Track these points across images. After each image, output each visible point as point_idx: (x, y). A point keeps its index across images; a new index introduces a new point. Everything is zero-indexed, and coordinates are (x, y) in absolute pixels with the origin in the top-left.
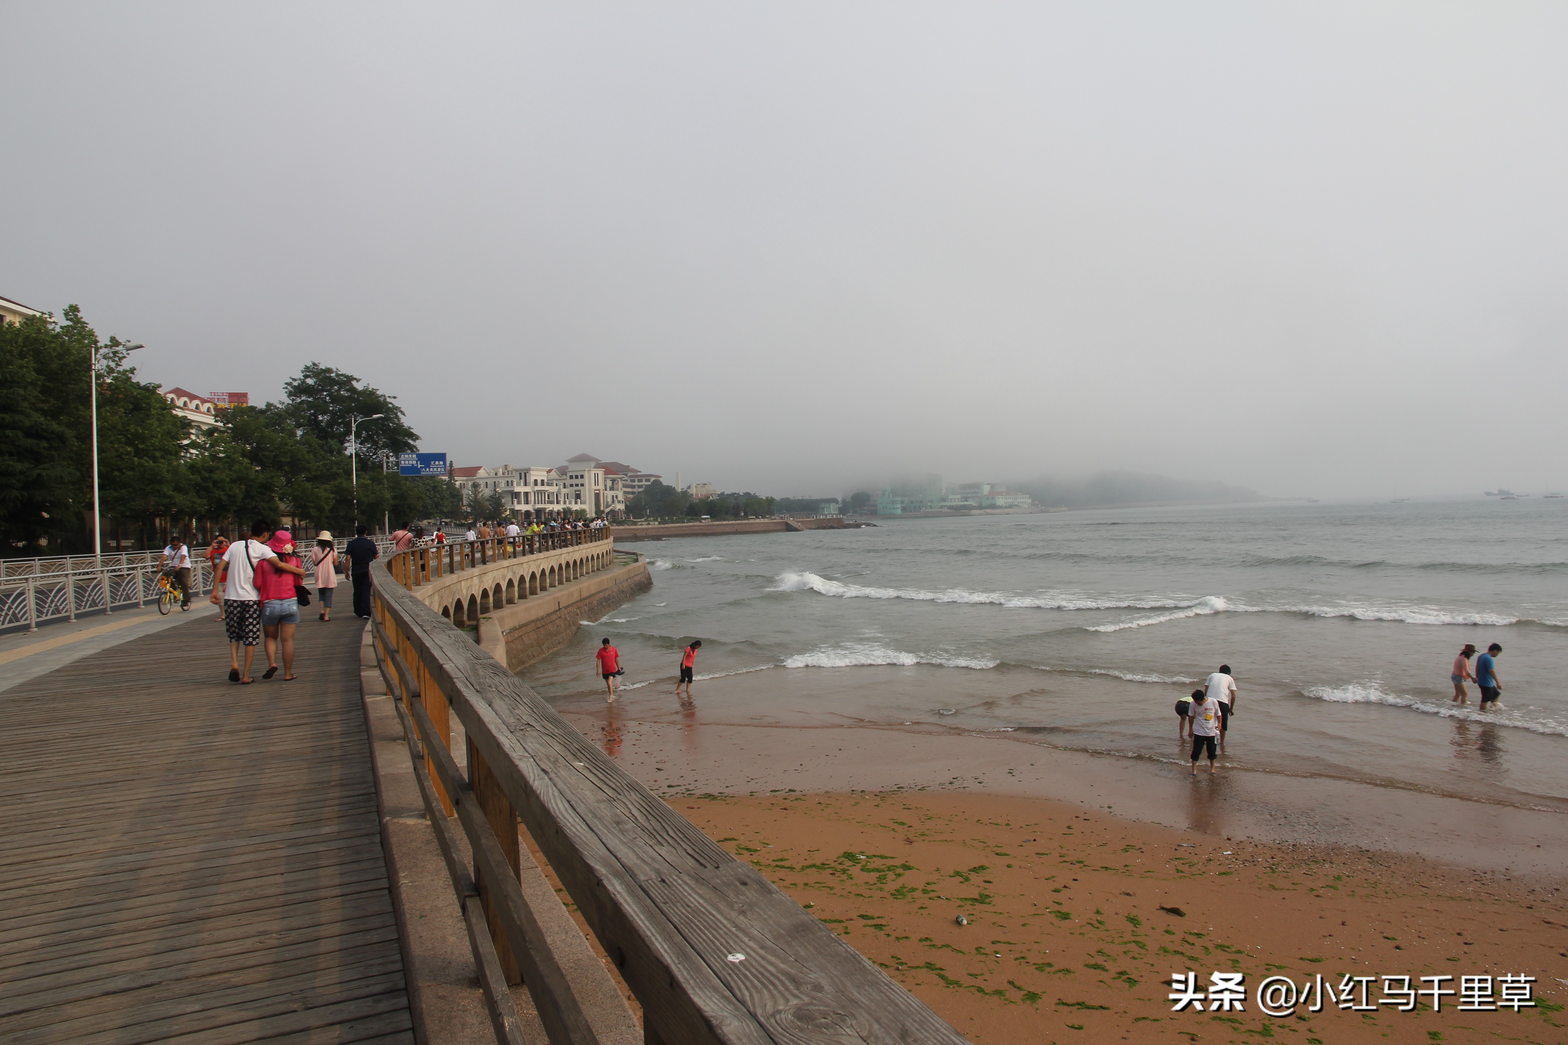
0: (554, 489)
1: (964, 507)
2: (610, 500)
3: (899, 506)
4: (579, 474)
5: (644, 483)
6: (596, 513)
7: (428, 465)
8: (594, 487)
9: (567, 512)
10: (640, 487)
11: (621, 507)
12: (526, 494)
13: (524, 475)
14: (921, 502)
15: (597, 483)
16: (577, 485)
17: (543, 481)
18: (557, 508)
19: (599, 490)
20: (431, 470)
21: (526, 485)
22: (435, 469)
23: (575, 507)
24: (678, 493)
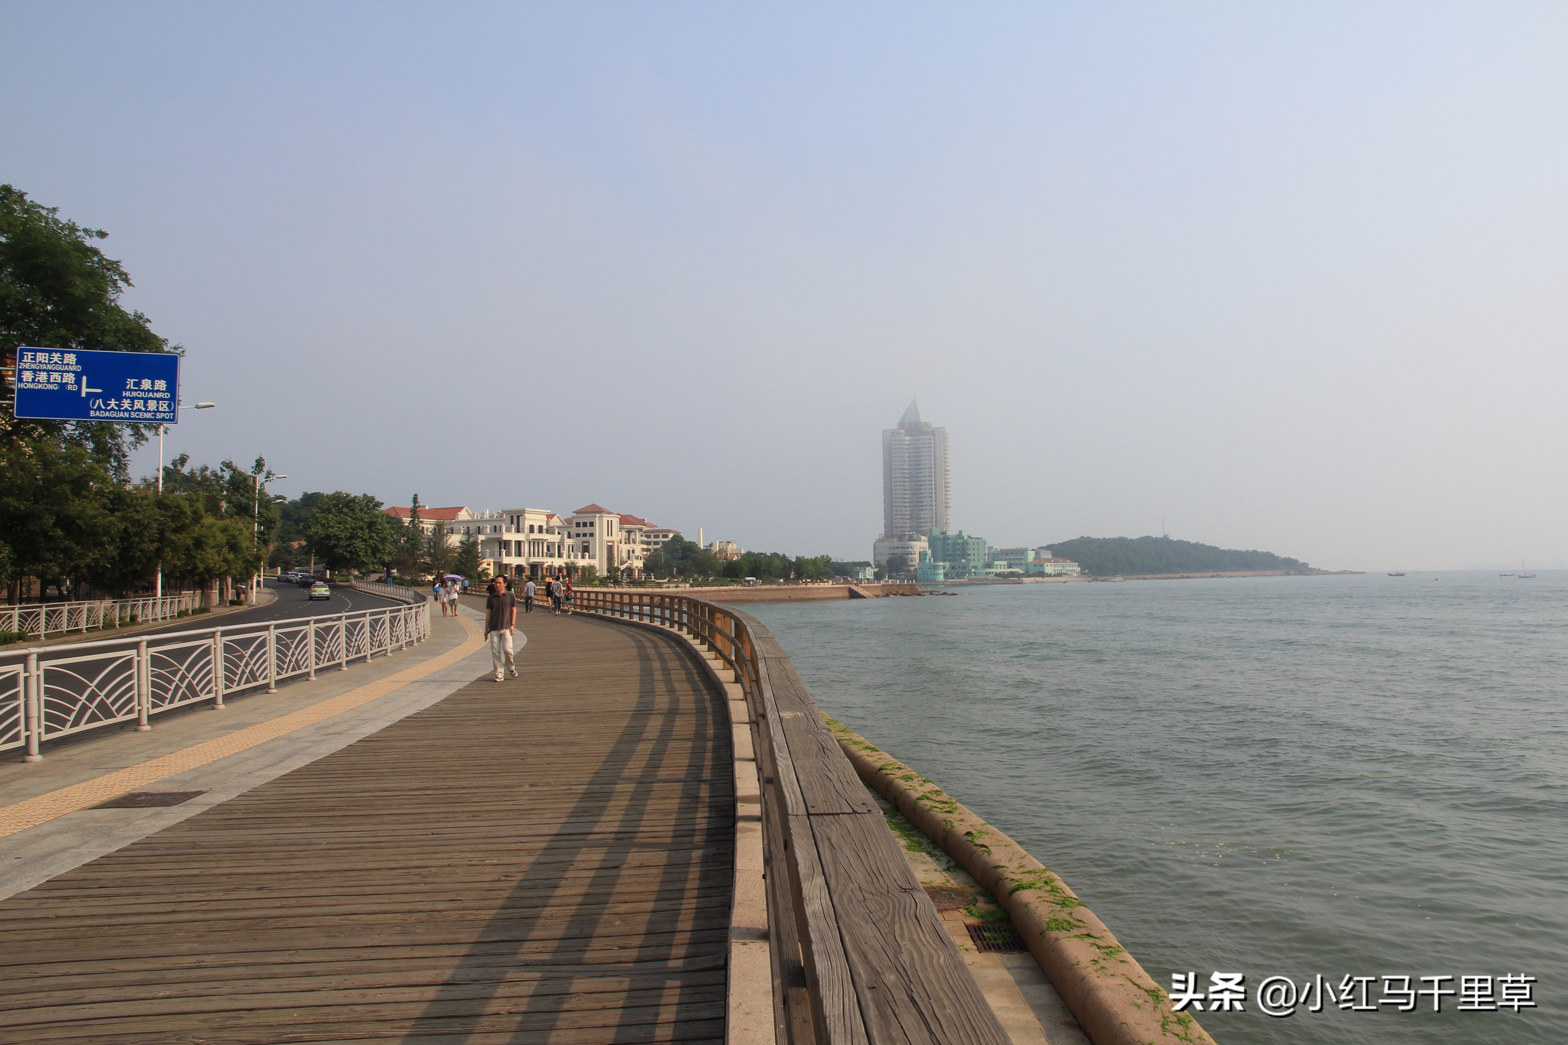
0: (555, 538)
1: (1012, 574)
2: (625, 555)
3: (942, 571)
4: (588, 521)
5: (661, 539)
6: (609, 571)
7: (114, 391)
8: (606, 538)
9: (571, 569)
10: (656, 543)
11: (639, 564)
12: (519, 543)
13: (516, 519)
14: (964, 568)
15: (610, 533)
16: (585, 535)
17: (541, 528)
18: (558, 562)
19: (613, 542)
20: (126, 404)
21: (518, 531)
22: (139, 404)
23: (581, 563)
24: (701, 551)
